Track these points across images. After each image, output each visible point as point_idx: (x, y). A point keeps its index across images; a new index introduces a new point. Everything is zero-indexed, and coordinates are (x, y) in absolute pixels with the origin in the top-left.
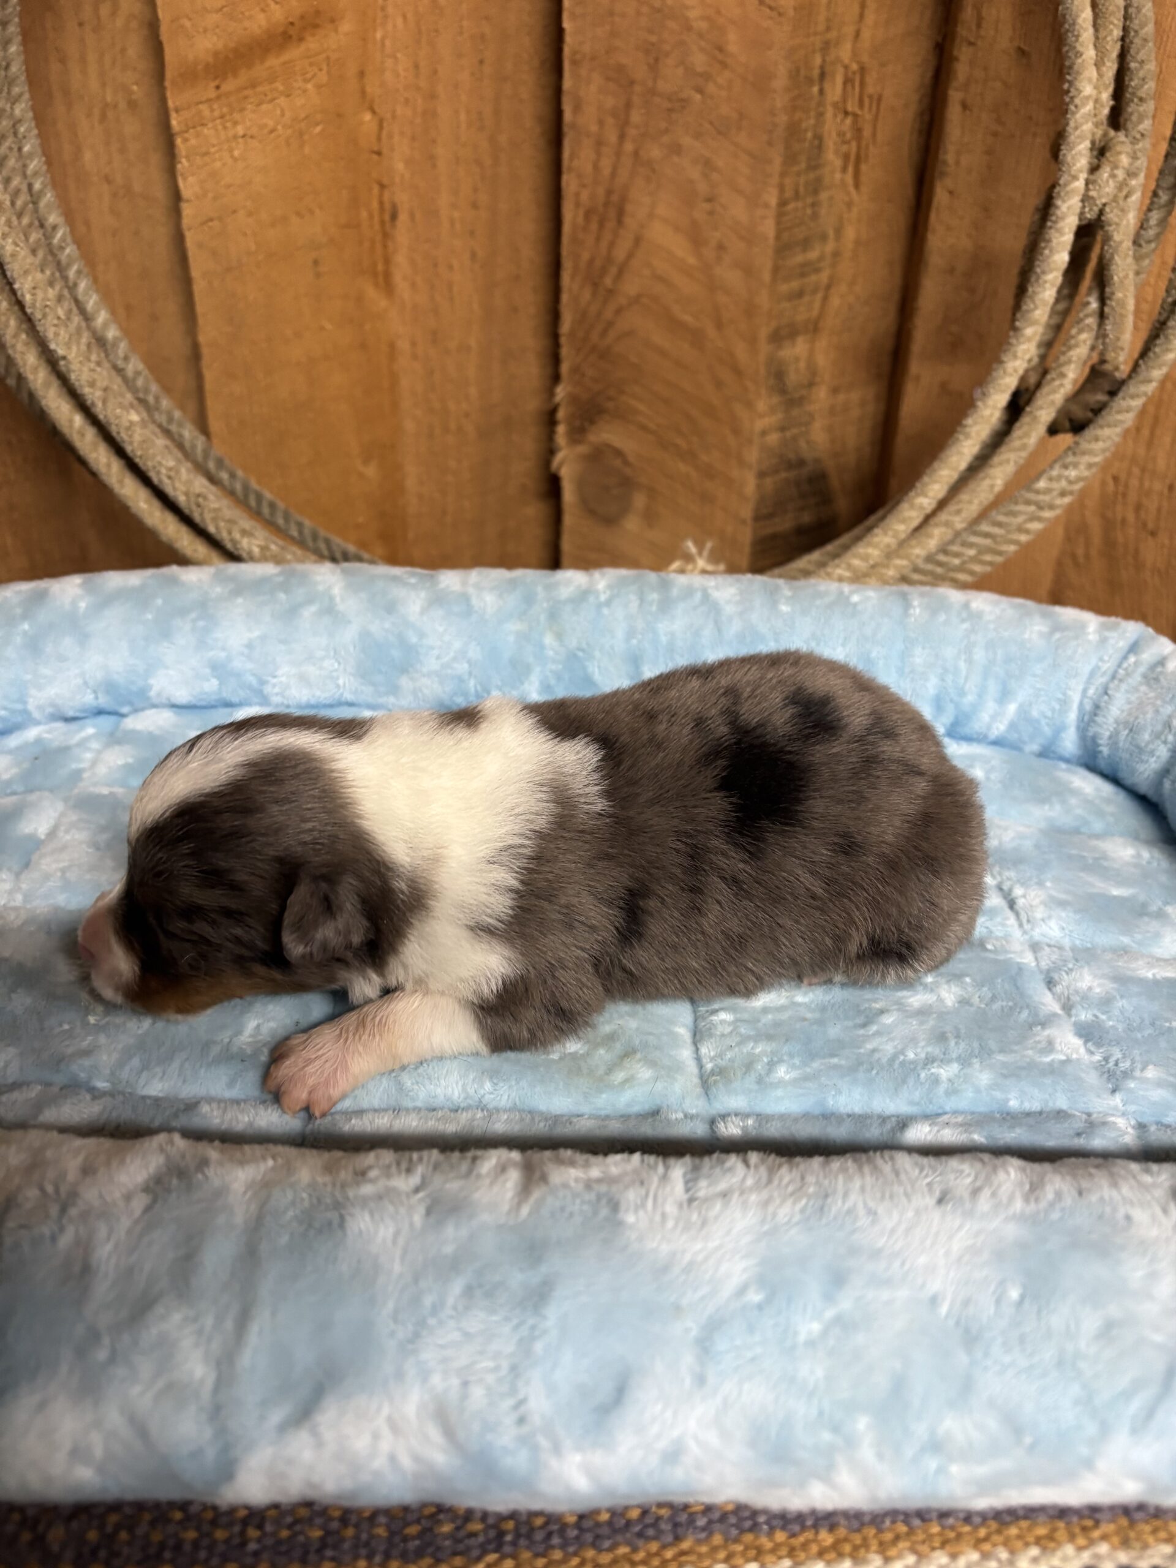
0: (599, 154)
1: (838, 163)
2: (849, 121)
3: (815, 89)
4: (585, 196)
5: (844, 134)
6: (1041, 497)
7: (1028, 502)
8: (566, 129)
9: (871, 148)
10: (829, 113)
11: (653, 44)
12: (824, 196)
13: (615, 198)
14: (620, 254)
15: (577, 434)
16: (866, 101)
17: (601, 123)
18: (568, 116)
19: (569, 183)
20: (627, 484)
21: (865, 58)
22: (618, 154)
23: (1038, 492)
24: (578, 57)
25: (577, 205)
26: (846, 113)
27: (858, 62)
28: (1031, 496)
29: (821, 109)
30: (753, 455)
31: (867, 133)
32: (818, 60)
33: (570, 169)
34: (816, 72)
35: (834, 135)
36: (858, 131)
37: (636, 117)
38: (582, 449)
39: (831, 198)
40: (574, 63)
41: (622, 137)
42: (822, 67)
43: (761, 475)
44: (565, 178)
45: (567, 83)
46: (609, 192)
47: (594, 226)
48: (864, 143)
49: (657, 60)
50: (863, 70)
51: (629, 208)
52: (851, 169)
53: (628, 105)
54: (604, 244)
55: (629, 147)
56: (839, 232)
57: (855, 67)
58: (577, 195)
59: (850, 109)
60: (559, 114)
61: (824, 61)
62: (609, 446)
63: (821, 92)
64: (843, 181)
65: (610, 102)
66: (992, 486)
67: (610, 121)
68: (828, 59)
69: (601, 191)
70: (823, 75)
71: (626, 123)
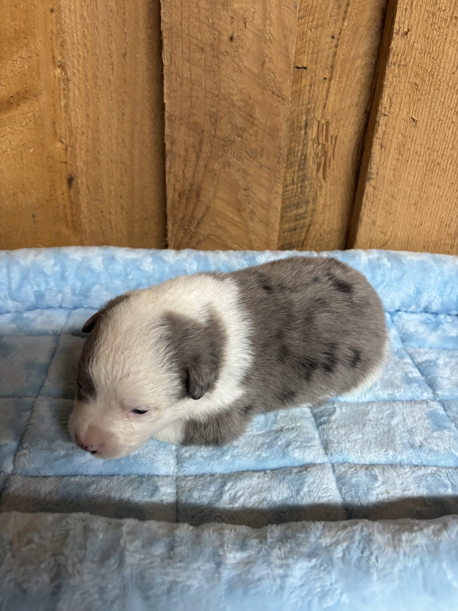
0: (185, 166)
1: (315, 167)
2: (320, 147)
3: (303, 132)
4: (178, 186)
5: (318, 154)
8: (167, 153)
9: (332, 160)
10: (310, 143)
11: (214, 113)
12: (307, 183)
13: (195, 187)
14: (199, 215)
16: (329, 138)
17: (186, 150)
18: (168, 146)
19: (170, 179)
21: (329, 118)
22: (196, 166)
24: (173, 118)
25: (174, 190)
26: (319, 144)
27: (325, 120)
29: (306, 142)
31: (330, 154)
32: (304, 118)
33: (170, 173)
34: (303, 124)
35: (312, 154)
36: (325, 153)
37: (206, 148)
39: (311, 184)
40: (171, 120)
41: (198, 157)
42: (306, 122)
44: (167, 176)
45: (167, 131)
46: (191, 185)
47: (184, 201)
48: (329, 158)
49: (216, 120)
50: (327, 123)
51: (203, 192)
52: (321, 170)
53: (201, 142)
54: (190, 210)
55: (202, 163)
56: (315, 200)
57: (323, 122)
58: (174, 185)
59: (321, 142)
60: (164, 145)
61: (307, 118)
63: (306, 133)
64: (317, 175)
65: (191, 140)
67: (191, 149)
68: (309, 117)
69: (187, 184)
70: (306, 125)
71: (200, 151)
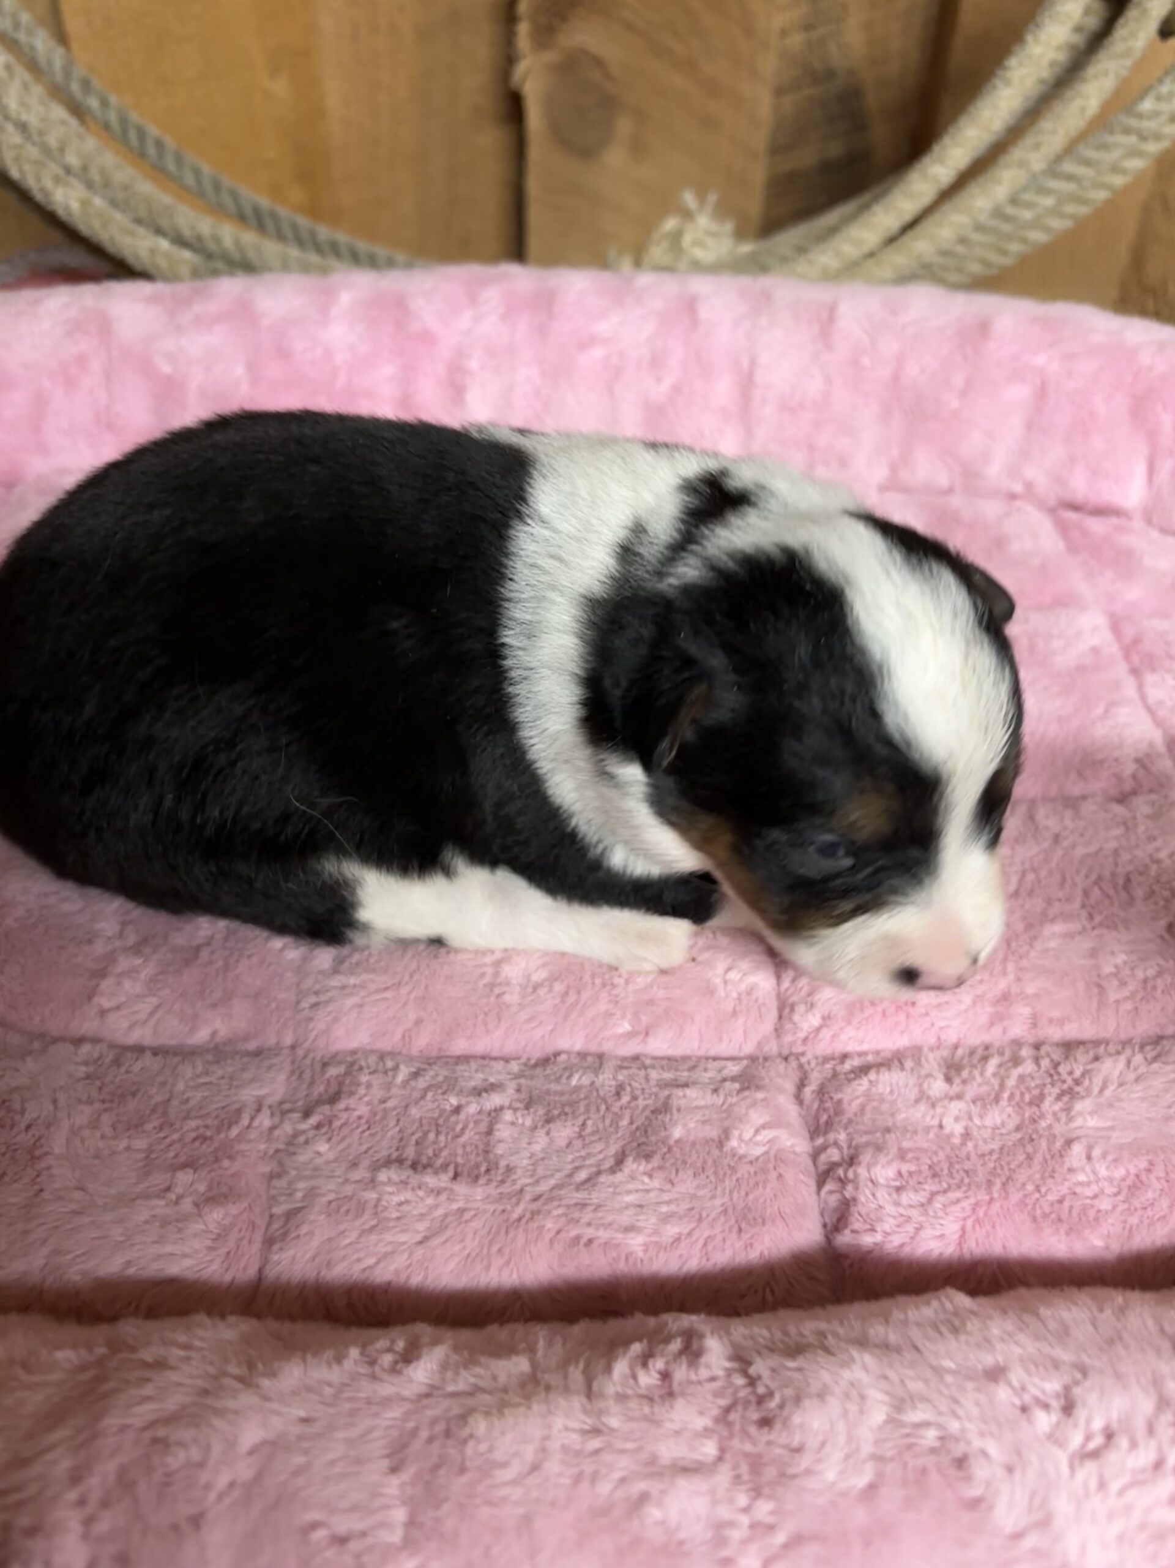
6: (1146, 124)
7: (1127, 131)
15: (545, 35)
20: (609, 104)
23: (1140, 116)
28: (1132, 122)
30: (769, 64)
38: (550, 57)
43: (779, 91)
62: (584, 52)
66: (1083, 109)
